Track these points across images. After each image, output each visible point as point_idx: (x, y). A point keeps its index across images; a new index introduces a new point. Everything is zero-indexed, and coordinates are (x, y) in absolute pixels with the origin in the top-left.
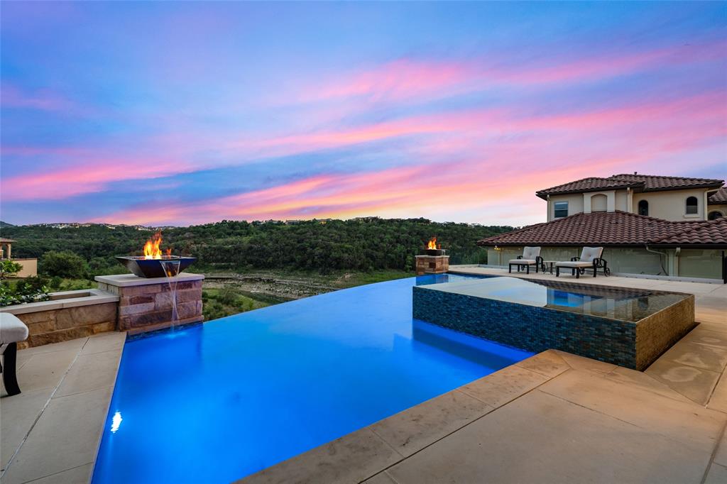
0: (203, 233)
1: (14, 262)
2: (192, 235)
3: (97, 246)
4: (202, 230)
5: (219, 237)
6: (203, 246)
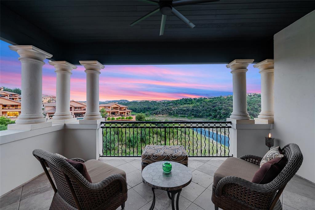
0: (176, 103)
1: (131, 117)
5: (181, 105)
6: (176, 108)
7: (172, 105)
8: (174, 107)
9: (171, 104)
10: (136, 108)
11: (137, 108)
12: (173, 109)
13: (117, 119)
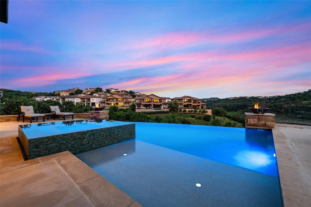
0: (293, 98)
1: (206, 110)
2: (286, 99)
3: (241, 105)
4: (292, 97)
5: (305, 100)
6: (292, 105)
7: (284, 101)
8: (287, 104)
9: (282, 100)
10: (226, 105)
11: (228, 106)
12: (286, 106)
13: (189, 111)
